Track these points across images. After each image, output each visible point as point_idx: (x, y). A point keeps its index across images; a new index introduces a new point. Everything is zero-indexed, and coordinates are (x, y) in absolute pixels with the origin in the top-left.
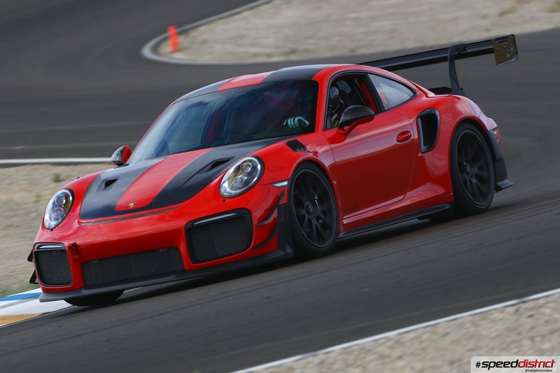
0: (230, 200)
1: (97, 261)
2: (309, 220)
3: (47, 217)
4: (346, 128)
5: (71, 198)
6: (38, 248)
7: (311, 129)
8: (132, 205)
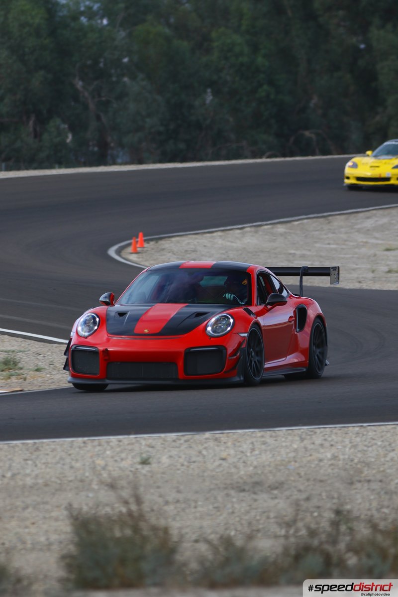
0: (213, 339)
1: (119, 363)
2: (251, 360)
3: (80, 329)
4: (269, 307)
5: (97, 320)
6: (75, 348)
7: (250, 303)
8: (146, 331)
